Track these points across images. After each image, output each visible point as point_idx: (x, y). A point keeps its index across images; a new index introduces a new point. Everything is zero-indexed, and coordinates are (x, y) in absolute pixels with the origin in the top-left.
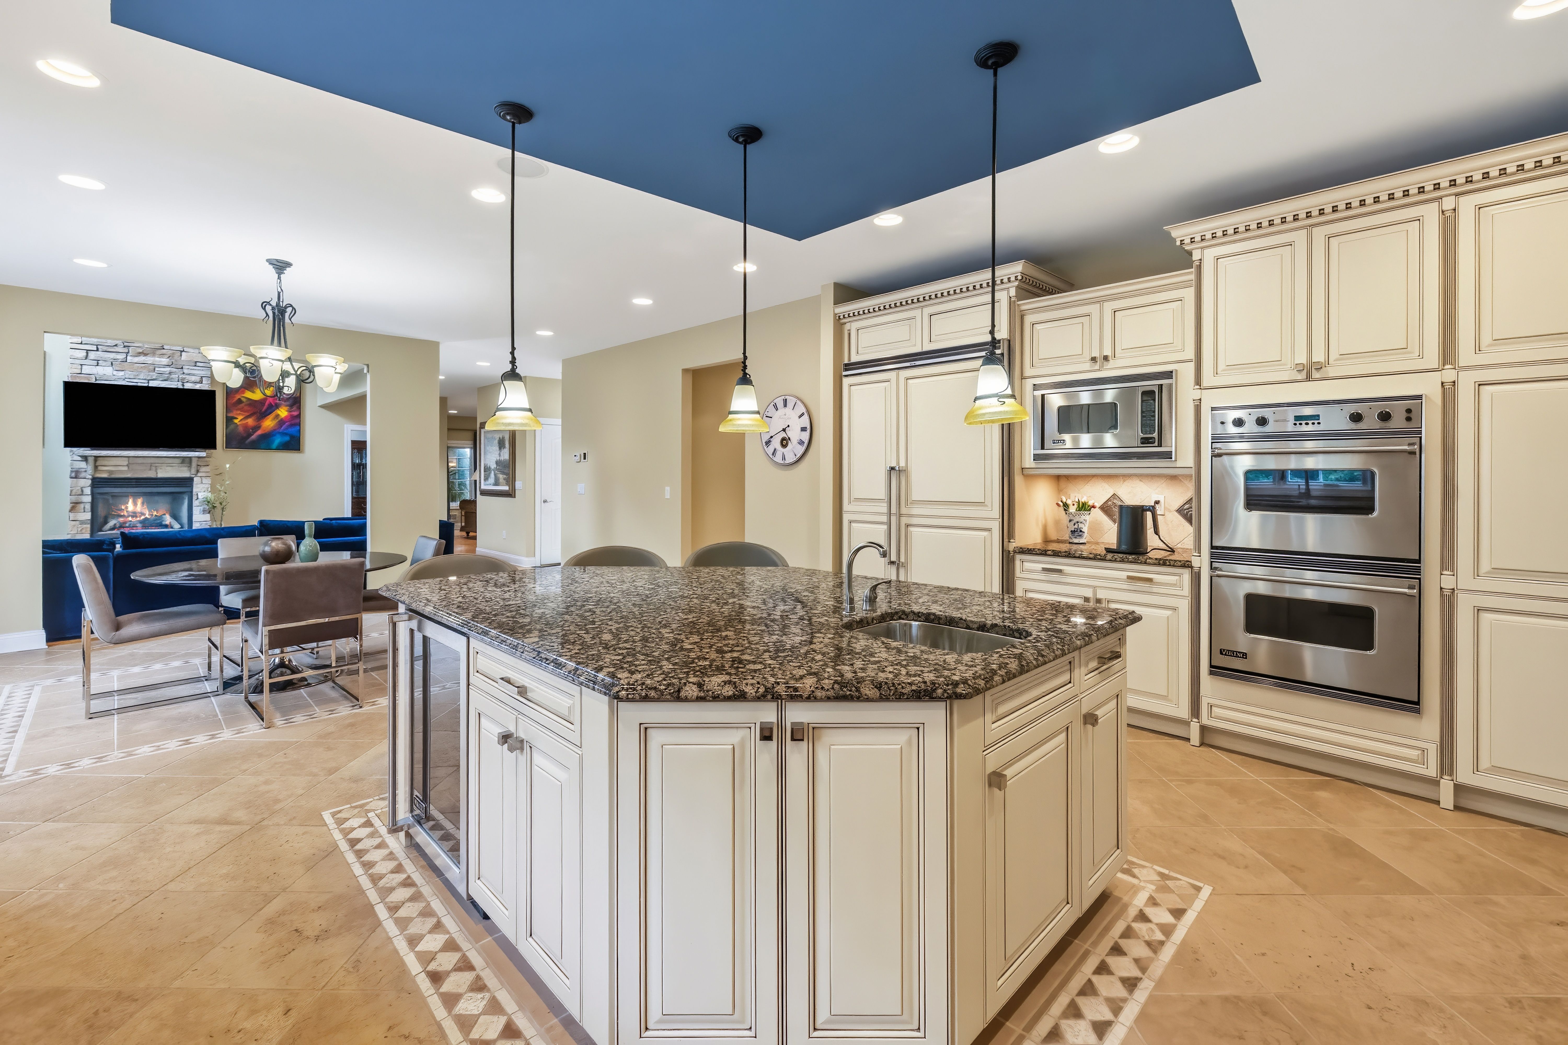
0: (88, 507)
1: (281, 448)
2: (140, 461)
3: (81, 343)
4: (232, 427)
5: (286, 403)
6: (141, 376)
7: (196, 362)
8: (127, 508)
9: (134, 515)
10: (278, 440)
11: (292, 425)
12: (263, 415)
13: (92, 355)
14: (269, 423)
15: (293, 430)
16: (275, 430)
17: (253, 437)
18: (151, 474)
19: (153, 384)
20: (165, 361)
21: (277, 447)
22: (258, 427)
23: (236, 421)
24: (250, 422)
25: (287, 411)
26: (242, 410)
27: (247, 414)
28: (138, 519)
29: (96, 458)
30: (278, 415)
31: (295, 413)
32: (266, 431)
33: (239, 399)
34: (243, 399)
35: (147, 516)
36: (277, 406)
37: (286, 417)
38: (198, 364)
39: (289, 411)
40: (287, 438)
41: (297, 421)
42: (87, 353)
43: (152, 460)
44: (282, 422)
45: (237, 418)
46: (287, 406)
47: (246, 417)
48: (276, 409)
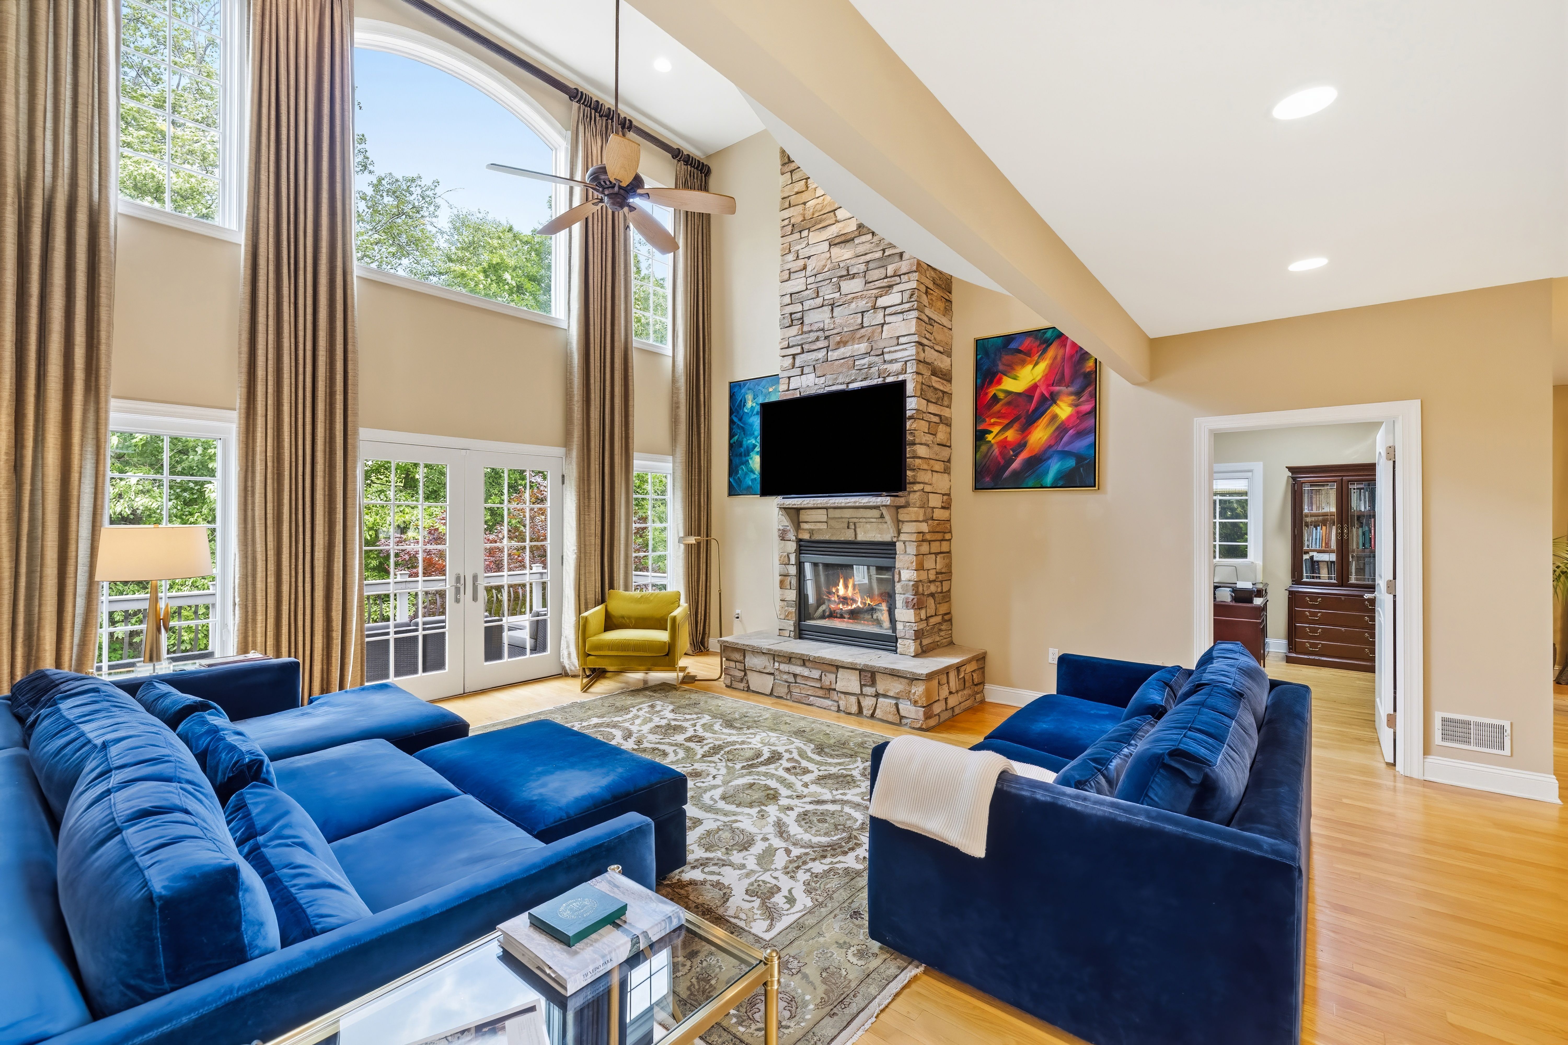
0: (794, 581)
1: (1061, 483)
2: (837, 513)
3: (788, 347)
4: (984, 448)
5: (1071, 389)
6: (840, 380)
7: (898, 338)
8: (837, 591)
9: (845, 600)
10: (1054, 468)
11: (1080, 434)
12: (1029, 422)
13: (798, 363)
14: (1040, 435)
15: (1081, 445)
16: (1050, 447)
17: (1016, 465)
18: (849, 536)
19: (852, 386)
20: (863, 347)
21: (1053, 483)
22: (1021, 445)
23: (990, 437)
24: (1011, 435)
25: (1071, 405)
26: (999, 415)
27: (1006, 422)
28: (850, 607)
29: (798, 510)
30: (1055, 417)
31: (1086, 407)
32: (1036, 451)
33: (995, 395)
34: (1001, 395)
35: (859, 604)
36: (1053, 399)
37: (1069, 418)
38: (902, 340)
39: (1075, 405)
40: (1071, 463)
41: (1090, 422)
42: (794, 358)
43: (847, 513)
44: (1062, 429)
45: (991, 432)
46: (1071, 394)
47: (1005, 428)
48: (1051, 405)
